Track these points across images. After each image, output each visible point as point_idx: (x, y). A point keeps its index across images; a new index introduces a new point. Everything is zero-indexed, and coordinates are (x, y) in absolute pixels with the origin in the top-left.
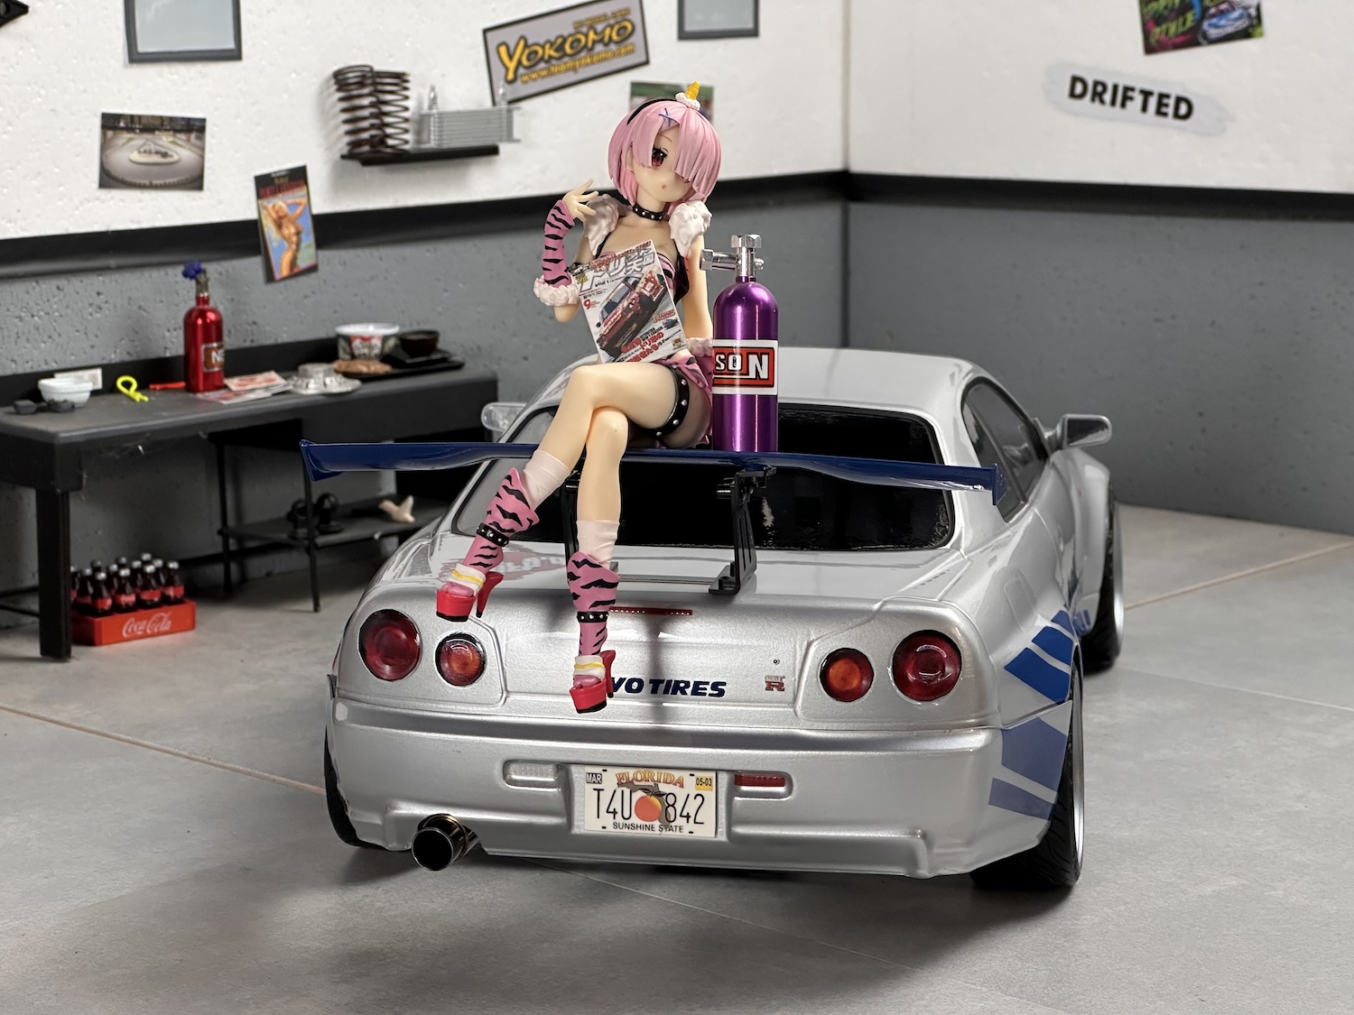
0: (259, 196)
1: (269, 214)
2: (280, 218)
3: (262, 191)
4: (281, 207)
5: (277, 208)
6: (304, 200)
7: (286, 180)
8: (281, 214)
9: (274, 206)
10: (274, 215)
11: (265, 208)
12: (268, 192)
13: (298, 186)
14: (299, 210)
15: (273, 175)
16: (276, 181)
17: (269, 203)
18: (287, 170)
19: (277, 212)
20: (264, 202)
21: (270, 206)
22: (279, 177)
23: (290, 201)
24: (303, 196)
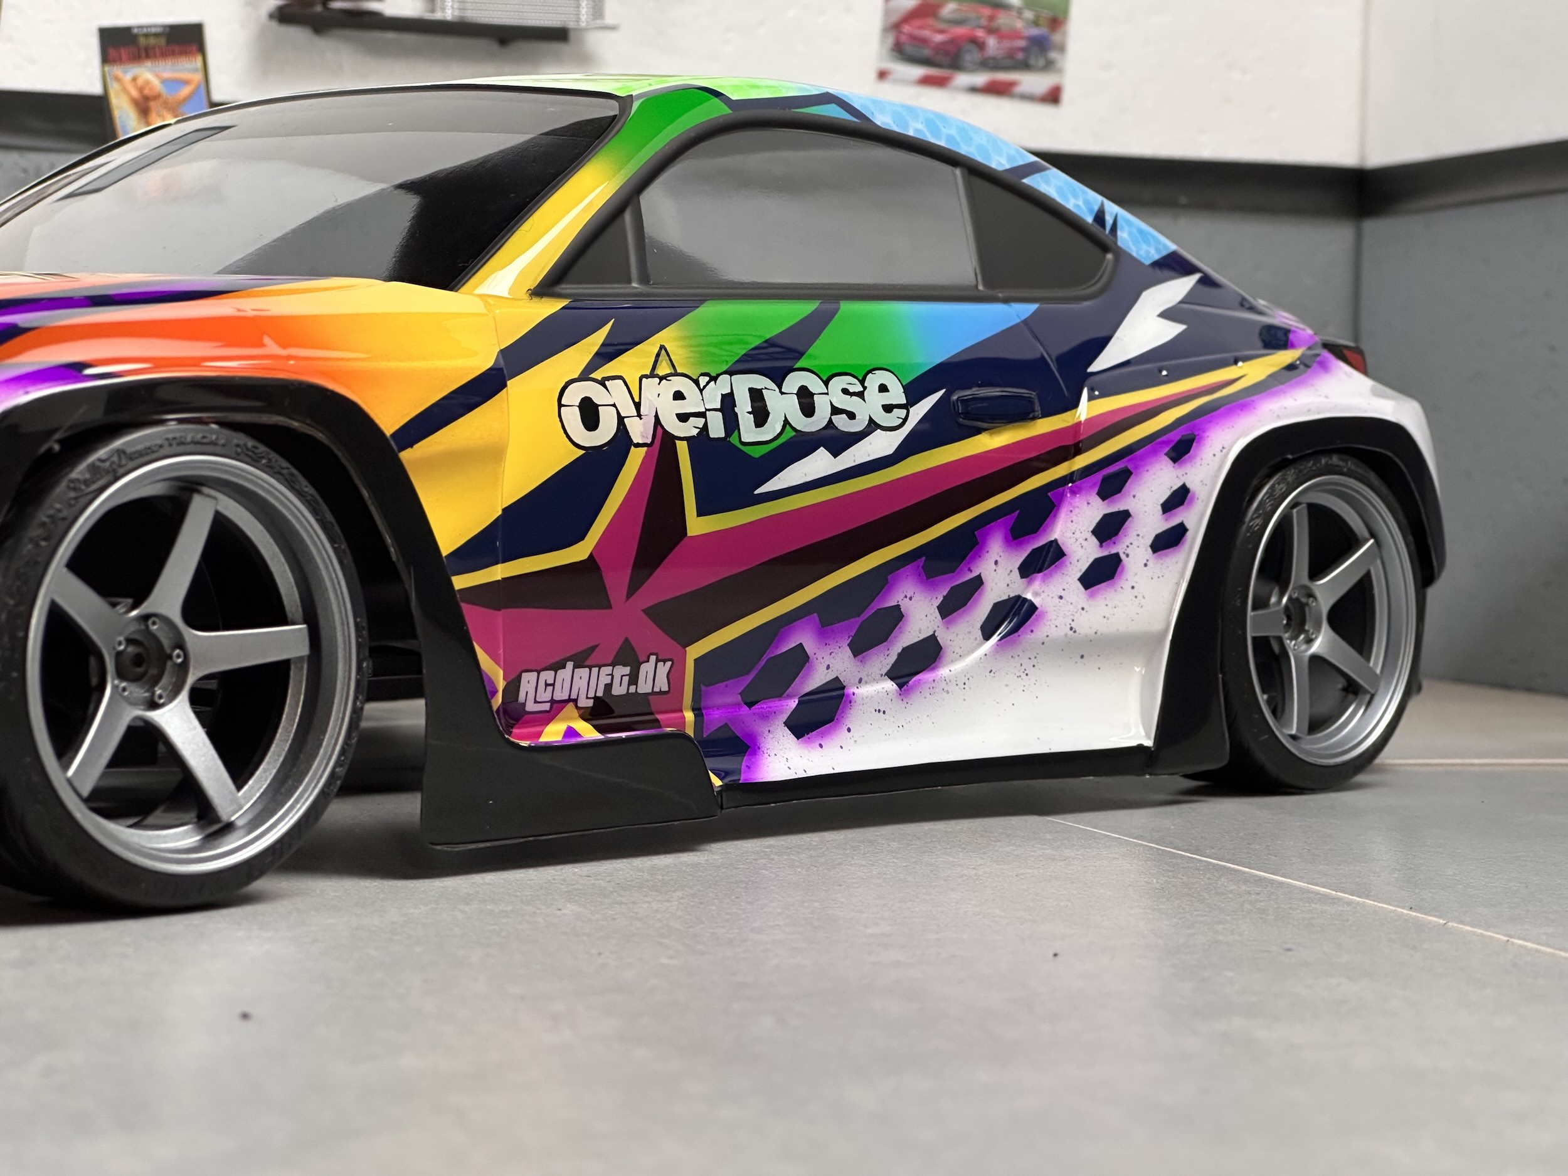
0: (106, 59)
1: (125, 90)
2: (147, 99)
3: (112, 52)
4: (148, 82)
5: (140, 82)
6: (198, 77)
7: (162, 41)
8: (147, 92)
9: (134, 79)
10: (135, 93)
11: (117, 79)
12: (124, 56)
13: (184, 53)
14: (185, 91)
15: (136, 31)
16: (142, 41)
17: (125, 72)
18: (164, 26)
19: (141, 90)
20: (117, 70)
21: (128, 77)
22: (147, 35)
23: (167, 75)
24: (196, 70)
